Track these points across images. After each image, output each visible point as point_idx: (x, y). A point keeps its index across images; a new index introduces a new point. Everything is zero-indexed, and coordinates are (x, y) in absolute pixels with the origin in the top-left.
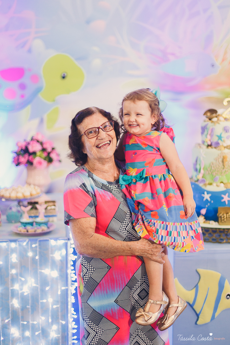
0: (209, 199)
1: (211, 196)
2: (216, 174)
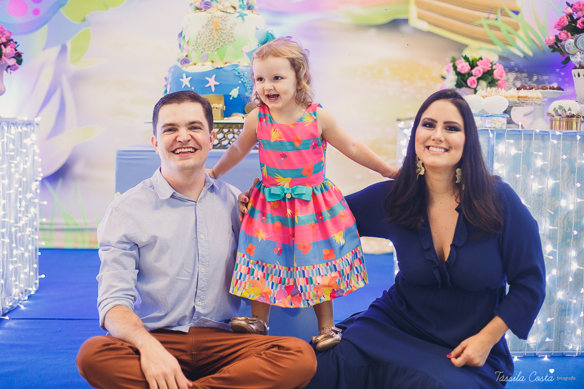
0: (189, 86)
1: (191, 79)
2: (203, 49)
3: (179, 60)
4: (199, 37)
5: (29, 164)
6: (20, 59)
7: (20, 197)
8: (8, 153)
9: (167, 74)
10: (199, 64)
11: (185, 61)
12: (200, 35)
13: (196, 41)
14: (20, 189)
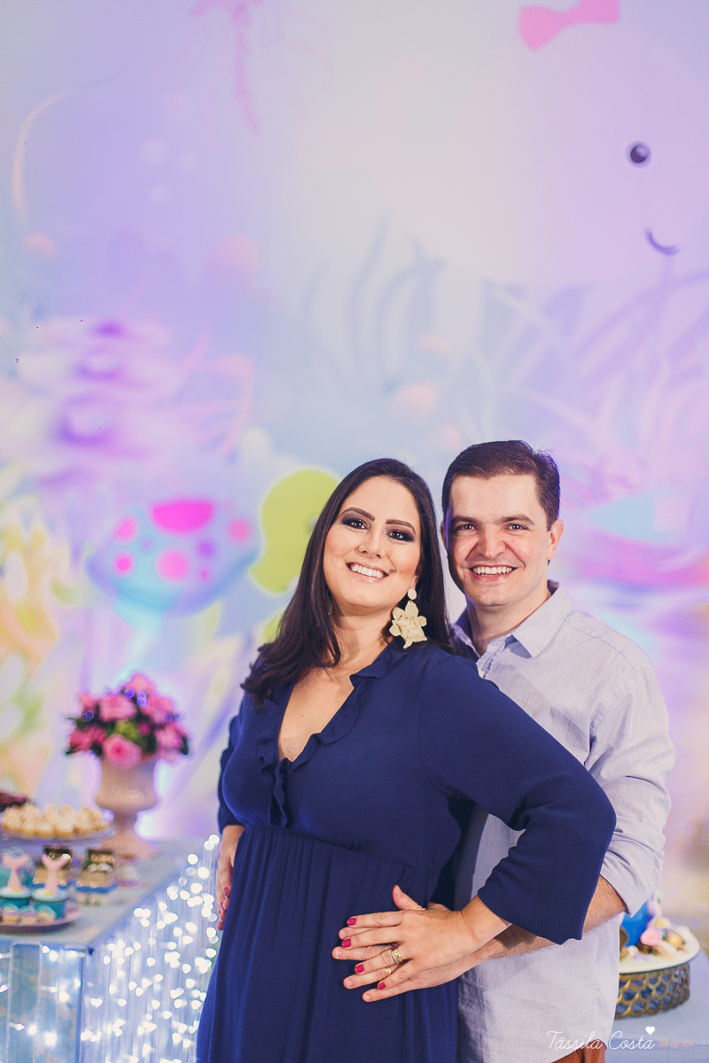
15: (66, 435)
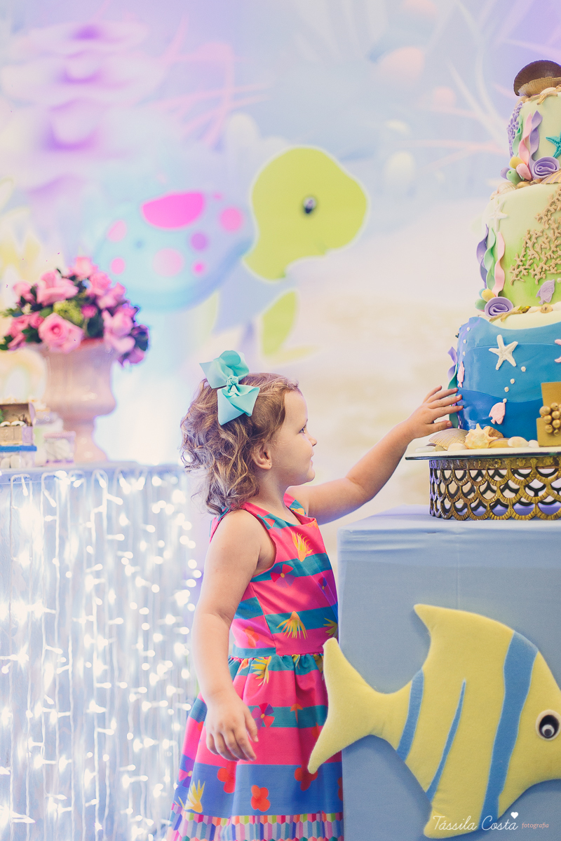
0: (512, 363)
1: (518, 347)
2: (542, 271)
3: (481, 305)
4: (530, 244)
5: (168, 554)
6: (144, 339)
7: (146, 626)
8: (110, 537)
9: (455, 344)
10: (535, 309)
11: (499, 306)
12: (533, 240)
13: (523, 253)
14: (145, 611)
15: (54, 144)
